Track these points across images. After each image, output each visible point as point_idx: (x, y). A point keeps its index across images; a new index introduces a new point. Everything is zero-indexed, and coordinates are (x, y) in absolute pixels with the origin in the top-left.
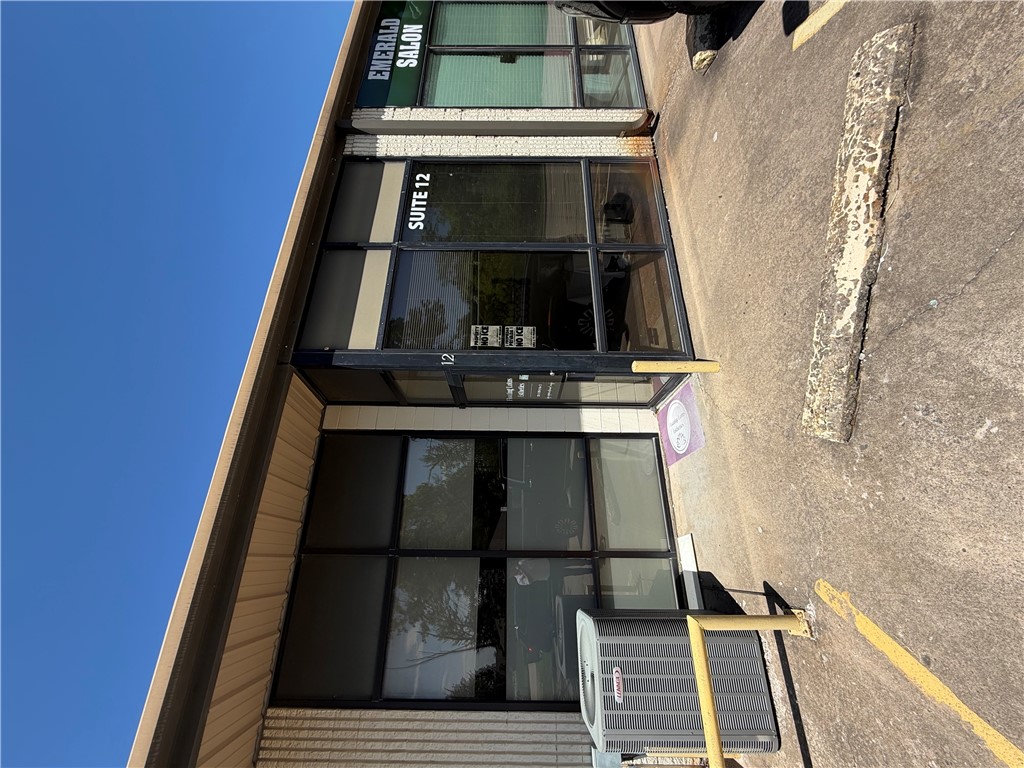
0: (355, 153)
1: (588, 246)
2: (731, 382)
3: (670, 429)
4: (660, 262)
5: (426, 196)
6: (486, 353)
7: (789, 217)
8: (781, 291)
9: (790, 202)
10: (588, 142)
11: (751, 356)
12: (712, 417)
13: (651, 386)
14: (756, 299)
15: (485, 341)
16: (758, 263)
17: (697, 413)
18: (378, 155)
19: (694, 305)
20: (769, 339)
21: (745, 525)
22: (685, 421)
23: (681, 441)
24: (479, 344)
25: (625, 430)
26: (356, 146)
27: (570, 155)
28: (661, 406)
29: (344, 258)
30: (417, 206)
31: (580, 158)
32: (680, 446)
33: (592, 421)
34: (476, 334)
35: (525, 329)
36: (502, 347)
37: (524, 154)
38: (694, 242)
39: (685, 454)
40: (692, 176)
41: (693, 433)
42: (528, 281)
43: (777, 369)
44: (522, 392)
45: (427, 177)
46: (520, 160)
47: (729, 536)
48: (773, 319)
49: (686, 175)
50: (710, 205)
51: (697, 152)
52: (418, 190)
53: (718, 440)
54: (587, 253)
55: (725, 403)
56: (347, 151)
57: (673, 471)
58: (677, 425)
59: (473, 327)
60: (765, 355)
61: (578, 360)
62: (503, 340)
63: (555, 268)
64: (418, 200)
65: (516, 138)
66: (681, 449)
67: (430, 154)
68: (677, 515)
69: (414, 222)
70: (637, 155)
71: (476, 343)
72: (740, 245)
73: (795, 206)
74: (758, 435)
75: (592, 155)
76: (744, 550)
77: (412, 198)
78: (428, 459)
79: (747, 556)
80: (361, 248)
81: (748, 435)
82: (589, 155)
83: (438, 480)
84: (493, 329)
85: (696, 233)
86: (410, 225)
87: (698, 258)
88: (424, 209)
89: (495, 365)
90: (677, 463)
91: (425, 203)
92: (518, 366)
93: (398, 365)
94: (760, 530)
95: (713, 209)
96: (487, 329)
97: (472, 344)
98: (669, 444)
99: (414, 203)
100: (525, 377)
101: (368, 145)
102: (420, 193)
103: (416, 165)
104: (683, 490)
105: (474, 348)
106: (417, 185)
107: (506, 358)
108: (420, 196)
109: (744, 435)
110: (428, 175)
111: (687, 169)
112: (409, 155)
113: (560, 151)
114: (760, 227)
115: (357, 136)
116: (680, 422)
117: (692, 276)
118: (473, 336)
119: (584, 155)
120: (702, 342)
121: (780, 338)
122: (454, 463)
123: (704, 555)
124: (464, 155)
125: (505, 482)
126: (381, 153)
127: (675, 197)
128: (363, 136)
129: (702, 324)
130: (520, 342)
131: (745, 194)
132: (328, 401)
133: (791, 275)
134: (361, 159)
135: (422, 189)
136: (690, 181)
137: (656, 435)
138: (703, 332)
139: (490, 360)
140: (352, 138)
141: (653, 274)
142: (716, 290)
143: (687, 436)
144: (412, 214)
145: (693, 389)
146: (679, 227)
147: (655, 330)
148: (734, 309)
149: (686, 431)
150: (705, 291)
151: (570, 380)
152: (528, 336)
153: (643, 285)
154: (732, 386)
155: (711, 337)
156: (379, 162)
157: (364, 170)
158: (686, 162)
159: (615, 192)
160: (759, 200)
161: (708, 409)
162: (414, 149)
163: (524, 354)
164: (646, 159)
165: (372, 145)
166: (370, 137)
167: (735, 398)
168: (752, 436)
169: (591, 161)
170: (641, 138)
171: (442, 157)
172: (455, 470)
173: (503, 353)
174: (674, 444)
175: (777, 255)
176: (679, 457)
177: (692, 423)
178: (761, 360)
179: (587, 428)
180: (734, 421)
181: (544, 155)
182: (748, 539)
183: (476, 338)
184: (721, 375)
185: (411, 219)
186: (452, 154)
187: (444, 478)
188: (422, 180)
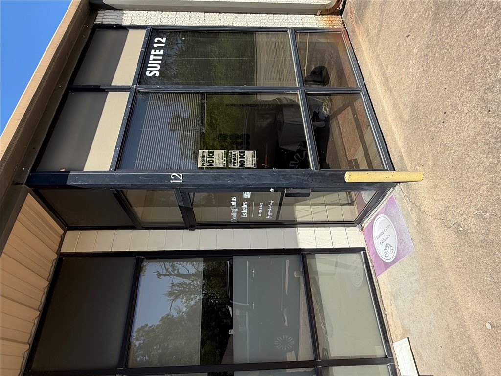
0: (104, 22)
1: (297, 89)
2: (436, 186)
3: (376, 242)
4: (357, 104)
5: (162, 52)
6: (211, 173)
7: (480, 27)
8: (482, 92)
9: (481, 14)
10: (293, 18)
11: (456, 158)
12: (419, 223)
13: (355, 207)
14: (455, 107)
15: (211, 163)
16: (453, 76)
17: (403, 221)
18: (123, 24)
19: (391, 130)
20: (474, 138)
21: (469, 323)
22: (392, 231)
23: (389, 251)
24: (206, 165)
25: (337, 246)
26: (105, 18)
27: (278, 26)
28: (366, 223)
29: (88, 98)
30: (154, 60)
31: (287, 28)
32: (387, 256)
33: (306, 238)
34: (203, 156)
35: (247, 153)
36: (227, 167)
37: (242, 25)
38: (386, 79)
39: (394, 262)
40: (380, 31)
41: (400, 241)
42: (248, 136)
43: (487, 162)
44: (245, 213)
45: (164, 40)
46: (240, 29)
47: (450, 336)
48: (476, 119)
49: (373, 32)
50: (399, 46)
51: (382, 11)
52: (155, 49)
53: (427, 243)
54: (296, 94)
55: (431, 206)
56: (98, 21)
57: (383, 280)
58: (383, 237)
59: (200, 152)
60: (472, 154)
61: (295, 176)
62: (227, 161)
63: (269, 121)
64: (155, 55)
65: (236, 15)
66: (389, 257)
67: (167, 24)
68: (390, 321)
69: (151, 71)
70: (331, 27)
71: (203, 164)
72: (432, 68)
73: (487, 16)
74: (473, 230)
75: (296, 26)
76: (472, 349)
77: (150, 54)
78: (171, 294)
79: (476, 356)
80: (103, 90)
81: (461, 232)
82: (294, 26)
83: (179, 311)
84: (218, 154)
85: (387, 72)
86: (148, 74)
87: (391, 91)
88: (160, 62)
89: (220, 182)
90: (386, 272)
91: (161, 58)
92: (241, 183)
93: (129, 184)
94: (489, 326)
95: (402, 48)
96: (213, 152)
97: (200, 165)
98: (377, 256)
99: (152, 57)
100: (247, 195)
101: (116, 17)
102: (157, 51)
103: (154, 32)
104: (395, 296)
105: (202, 168)
106: (155, 45)
107: (231, 176)
108: (157, 52)
109: (457, 232)
110: (165, 39)
111: (374, 28)
112: (150, 24)
113: (271, 23)
114: (451, 46)
115: (107, 11)
116: (386, 234)
117: (386, 108)
118: (200, 159)
119: (290, 26)
120: (402, 159)
121: (487, 134)
122: (192, 296)
123: (425, 359)
124: (194, 25)
125: (232, 305)
126: (126, 22)
127: (365, 52)
128: (112, 11)
129: (400, 144)
130: (242, 164)
131: (432, 25)
132: (68, 227)
133: (491, 75)
134: (110, 27)
135: (159, 48)
136: (378, 35)
137: (363, 249)
138: (402, 150)
139: (216, 178)
140: (103, 12)
141: (351, 116)
142: (412, 111)
143: (395, 245)
144: (149, 65)
145: (397, 201)
146: (370, 74)
147: (356, 160)
148: (432, 122)
149: (393, 241)
150: (400, 116)
151: (288, 195)
152: (249, 158)
153: (341, 129)
154: (438, 190)
155: (410, 151)
156: (123, 29)
157: (111, 35)
158: (372, 23)
159: (313, 68)
160: (447, 24)
161: (414, 216)
162: (154, 20)
163: (247, 172)
164: (339, 30)
165: (120, 17)
166: (118, 12)
167: (442, 199)
168: (466, 232)
169: (296, 31)
170: (333, 16)
171: (176, 26)
172: (193, 303)
173: (228, 172)
174: (381, 254)
175: (473, 62)
176: (387, 266)
177: (399, 232)
178: (468, 159)
179: (303, 245)
180: (444, 223)
181: (258, 26)
182: (475, 338)
183: (203, 160)
184: (424, 183)
185: (148, 69)
186: (184, 25)
187: (185, 310)
188: (159, 42)
